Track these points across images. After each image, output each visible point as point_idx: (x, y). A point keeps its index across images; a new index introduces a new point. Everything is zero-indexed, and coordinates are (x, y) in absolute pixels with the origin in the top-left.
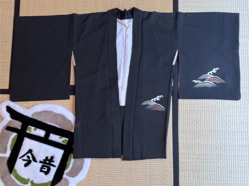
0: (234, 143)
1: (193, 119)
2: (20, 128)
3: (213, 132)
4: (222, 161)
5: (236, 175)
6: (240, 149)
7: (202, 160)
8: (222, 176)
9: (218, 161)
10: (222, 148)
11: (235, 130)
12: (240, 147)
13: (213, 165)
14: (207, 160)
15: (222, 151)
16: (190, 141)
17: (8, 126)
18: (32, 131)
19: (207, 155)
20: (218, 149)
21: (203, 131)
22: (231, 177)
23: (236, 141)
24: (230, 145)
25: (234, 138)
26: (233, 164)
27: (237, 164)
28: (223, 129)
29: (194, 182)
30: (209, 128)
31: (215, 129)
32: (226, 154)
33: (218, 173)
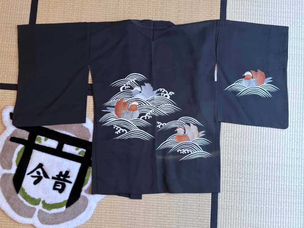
0: (283, 162)
1: (238, 132)
2: (27, 139)
3: (259, 148)
4: (268, 182)
5: (284, 199)
6: (289, 169)
7: (246, 180)
8: (268, 200)
9: (264, 181)
10: (270, 167)
11: (285, 147)
12: (289, 167)
13: (258, 187)
14: (251, 180)
15: (268, 171)
16: (233, 157)
17: (12, 136)
18: (42, 142)
19: (251, 175)
20: (265, 168)
21: (248, 146)
22: (278, 201)
23: (286, 160)
24: (278, 164)
25: (283, 156)
26: (281, 186)
27: (285, 186)
28: (272, 145)
29: (235, 205)
30: (256, 143)
31: (262, 144)
32: (273, 175)
33: (263, 195)
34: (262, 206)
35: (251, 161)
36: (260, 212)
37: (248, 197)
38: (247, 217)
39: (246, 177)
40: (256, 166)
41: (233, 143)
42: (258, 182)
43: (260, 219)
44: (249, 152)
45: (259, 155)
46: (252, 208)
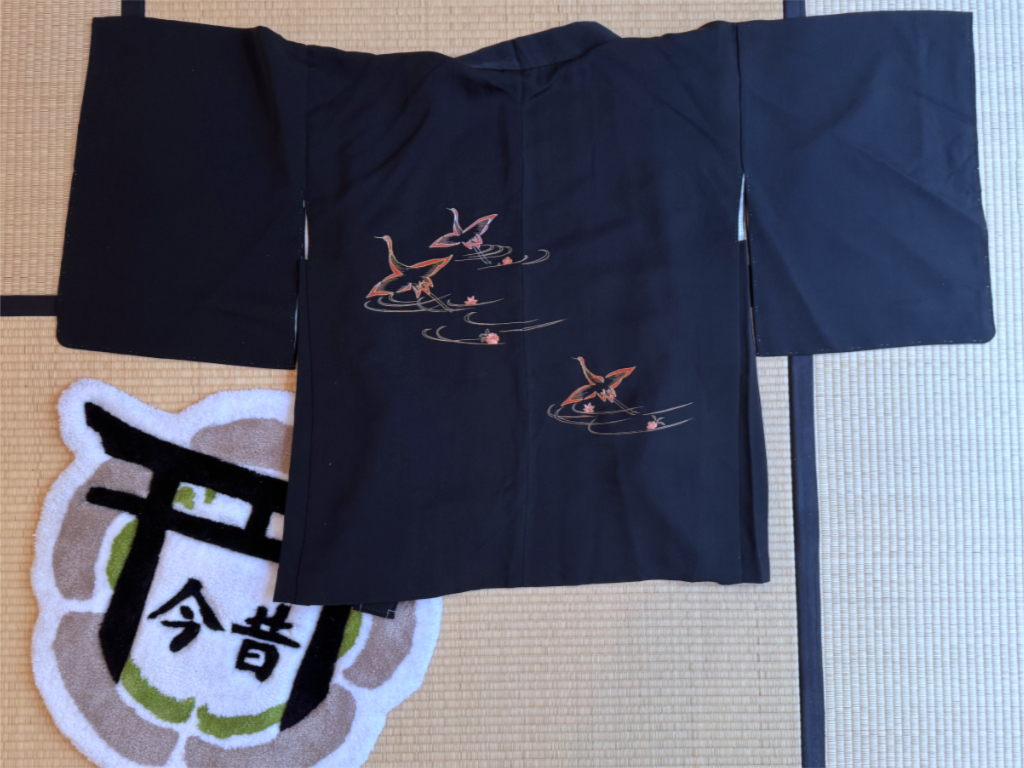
1: (872, 398)
3: (949, 446)
4: (986, 560)
8: (988, 619)
9: (973, 558)
10: (989, 510)
14: (928, 559)
15: (985, 521)
16: (863, 486)
19: (928, 540)
20: (972, 514)
21: (911, 444)
28: (990, 431)
29: (880, 645)
30: (936, 429)
31: (957, 433)
32: (1003, 532)
33: (971, 605)
34: (972, 641)
35: (926, 492)
36: (964, 661)
37: (921, 616)
38: (923, 683)
40: (943, 509)
41: (861, 436)
42: (953, 561)
43: (965, 687)
44: (917, 462)
45: (950, 469)
46: (939, 651)
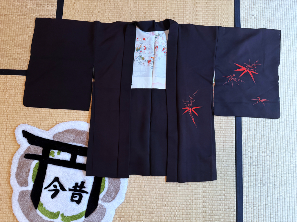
34: (285, 178)
35: (272, 135)
39: (268, 151)
46: (276, 181)
